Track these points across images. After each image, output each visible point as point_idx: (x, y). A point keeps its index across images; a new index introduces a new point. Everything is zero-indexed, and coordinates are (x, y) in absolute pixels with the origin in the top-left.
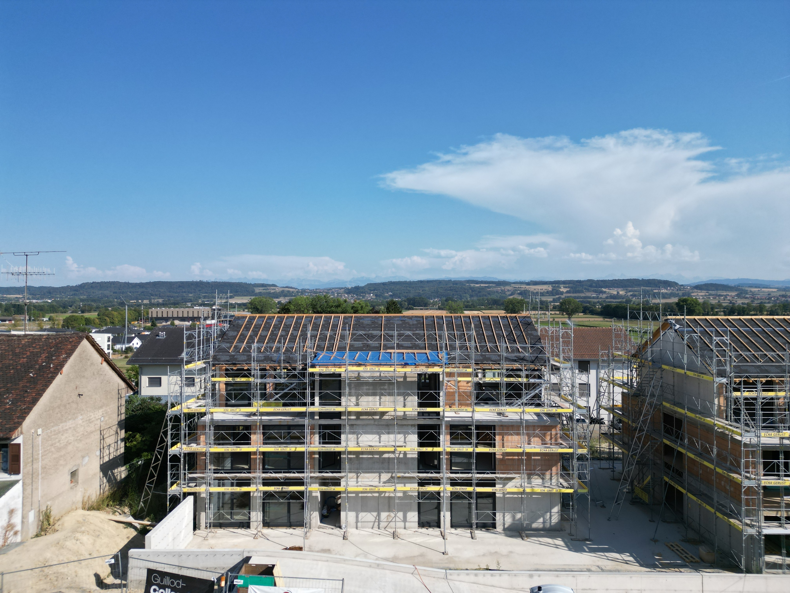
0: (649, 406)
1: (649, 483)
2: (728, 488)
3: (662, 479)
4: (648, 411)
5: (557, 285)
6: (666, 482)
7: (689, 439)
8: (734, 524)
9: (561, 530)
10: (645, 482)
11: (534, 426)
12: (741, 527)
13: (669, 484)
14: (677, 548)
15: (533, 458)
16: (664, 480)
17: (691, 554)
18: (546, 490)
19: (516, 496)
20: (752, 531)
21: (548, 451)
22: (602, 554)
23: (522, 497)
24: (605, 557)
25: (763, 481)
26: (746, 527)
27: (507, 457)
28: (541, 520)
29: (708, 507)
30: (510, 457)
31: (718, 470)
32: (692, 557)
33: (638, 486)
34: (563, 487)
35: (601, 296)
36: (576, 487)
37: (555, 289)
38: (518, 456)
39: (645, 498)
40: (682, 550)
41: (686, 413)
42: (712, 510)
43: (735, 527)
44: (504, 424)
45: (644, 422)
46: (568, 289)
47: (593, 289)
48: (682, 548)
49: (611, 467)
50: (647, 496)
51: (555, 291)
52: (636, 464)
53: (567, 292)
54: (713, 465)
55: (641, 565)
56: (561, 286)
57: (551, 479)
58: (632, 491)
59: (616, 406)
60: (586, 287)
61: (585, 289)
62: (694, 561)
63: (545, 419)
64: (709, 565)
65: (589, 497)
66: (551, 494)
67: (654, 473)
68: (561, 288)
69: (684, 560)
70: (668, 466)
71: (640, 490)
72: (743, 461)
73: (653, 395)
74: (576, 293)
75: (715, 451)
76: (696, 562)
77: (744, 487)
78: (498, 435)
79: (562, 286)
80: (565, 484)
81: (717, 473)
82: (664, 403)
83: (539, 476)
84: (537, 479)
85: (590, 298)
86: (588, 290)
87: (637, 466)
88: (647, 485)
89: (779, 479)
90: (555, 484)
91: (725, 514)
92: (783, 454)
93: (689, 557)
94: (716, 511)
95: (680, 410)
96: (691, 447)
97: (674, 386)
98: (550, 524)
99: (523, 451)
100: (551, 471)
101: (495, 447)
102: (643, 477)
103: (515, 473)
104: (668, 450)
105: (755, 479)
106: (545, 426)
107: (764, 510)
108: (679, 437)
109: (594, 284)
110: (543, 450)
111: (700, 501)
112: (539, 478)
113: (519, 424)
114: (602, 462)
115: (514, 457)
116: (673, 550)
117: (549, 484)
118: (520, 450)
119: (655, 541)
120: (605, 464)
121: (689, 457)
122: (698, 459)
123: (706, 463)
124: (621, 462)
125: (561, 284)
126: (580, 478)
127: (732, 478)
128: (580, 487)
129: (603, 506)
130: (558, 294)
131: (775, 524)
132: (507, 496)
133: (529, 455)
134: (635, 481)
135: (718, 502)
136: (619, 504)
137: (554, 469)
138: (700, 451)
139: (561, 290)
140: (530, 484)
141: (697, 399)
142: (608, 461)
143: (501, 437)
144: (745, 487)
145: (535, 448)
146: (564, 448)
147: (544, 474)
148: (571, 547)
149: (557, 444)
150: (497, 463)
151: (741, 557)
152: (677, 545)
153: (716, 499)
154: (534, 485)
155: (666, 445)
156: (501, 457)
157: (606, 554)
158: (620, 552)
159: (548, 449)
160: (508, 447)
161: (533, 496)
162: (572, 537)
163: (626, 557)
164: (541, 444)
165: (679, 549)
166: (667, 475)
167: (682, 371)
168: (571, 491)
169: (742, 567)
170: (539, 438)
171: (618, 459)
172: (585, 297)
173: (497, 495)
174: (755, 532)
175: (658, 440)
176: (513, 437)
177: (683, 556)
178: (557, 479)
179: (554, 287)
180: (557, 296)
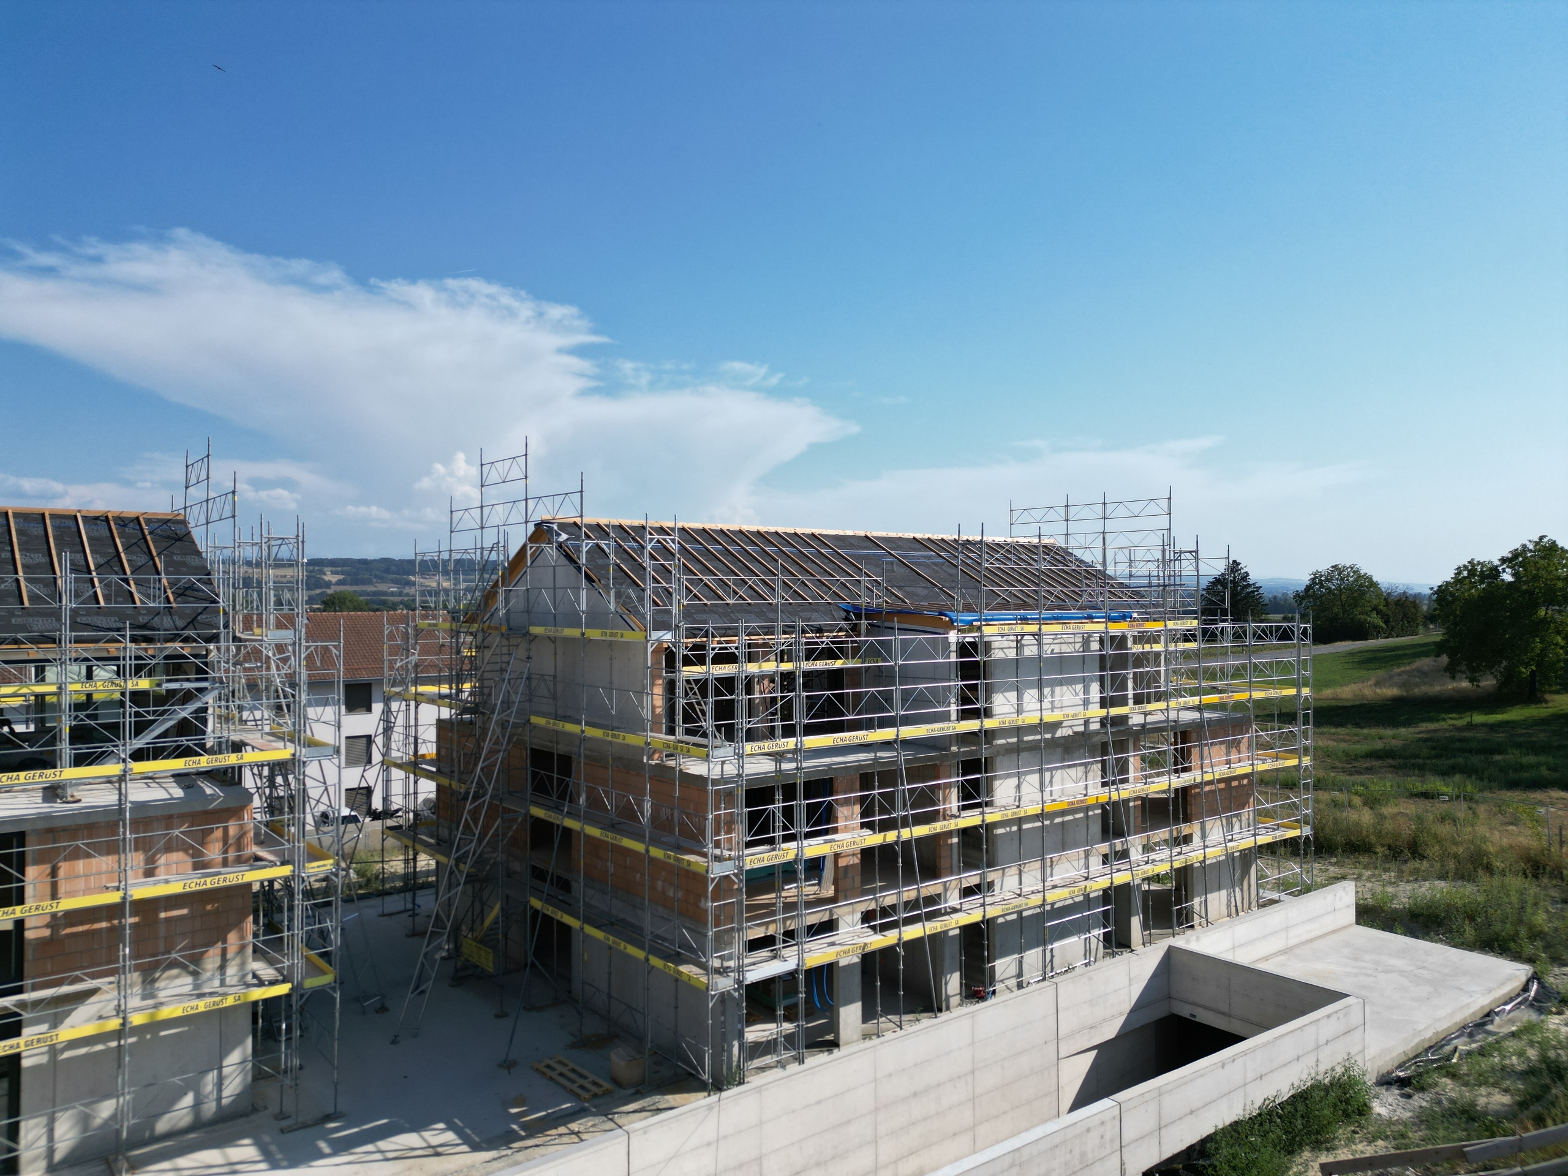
0: (498, 731)
1: (496, 922)
2: (671, 893)
3: (526, 906)
4: (497, 742)
5: (316, 568)
6: (536, 912)
7: (590, 792)
8: (690, 977)
9: (255, 1110)
10: (488, 922)
11: (170, 817)
12: (704, 979)
13: (544, 914)
14: (560, 1068)
15: (163, 915)
16: (532, 908)
17: (592, 1077)
18: (202, 1005)
19: (99, 1047)
20: (725, 984)
21: (210, 883)
22: (370, 1147)
23: (119, 1046)
24: (378, 1156)
25: (748, 859)
26: (715, 976)
27: (69, 931)
28: (188, 1100)
29: (632, 950)
30: (80, 929)
31: (656, 853)
32: (594, 1083)
33: (470, 936)
34: (261, 984)
35: (407, 590)
36: (297, 977)
37: (313, 577)
38: (109, 919)
39: (487, 960)
40: (573, 1071)
41: (583, 732)
42: (640, 954)
43: (692, 982)
44: (58, 824)
45: (488, 771)
46: (342, 577)
47: (391, 576)
48: (572, 1065)
49: (409, 906)
50: (491, 957)
51: (313, 580)
52: (465, 883)
53: (339, 583)
54: (643, 842)
55: (475, 1148)
56: (326, 569)
57: (222, 968)
58: (456, 952)
59: (423, 756)
60: (378, 573)
61: (376, 577)
62: (599, 1091)
63: (208, 791)
64: (633, 1090)
65: (338, 995)
66: (221, 1014)
67: (508, 897)
68: (325, 574)
69: (578, 1096)
70: (539, 874)
71: (474, 943)
72: (710, 817)
73: (507, 704)
74: (357, 584)
75: (647, 806)
76: (608, 1093)
77: (713, 880)
78: (36, 862)
79: (328, 571)
80: (267, 972)
81: (653, 860)
82: (535, 720)
83: (184, 967)
84: (177, 977)
85: (385, 594)
86: (382, 580)
87: (469, 887)
88: (491, 930)
89: (774, 850)
90: (234, 981)
91: (666, 957)
92: (781, 791)
93: (590, 1086)
94: (649, 953)
95: (570, 727)
96: (595, 811)
97: (555, 677)
98: (219, 1098)
99: (124, 898)
100: (225, 941)
101: (21, 901)
102: (482, 912)
103: (94, 976)
104: (542, 832)
105: (730, 858)
106: (206, 813)
107: (750, 928)
108: (564, 795)
109: (393, 568)
110: (196, 883)
111: (611, 938)
112: (184, 974)
113: (116, 818)
114: (387, 899)
115: (97, 926)
116: (551, 1079)
117: (217, 983)
118: (114, 898)
119: (508, 1065)
120: (395, 903)
121: (588, 837)
122: (609, 837)
123: (628, 843)
124: (433, 891)
125: (326, 566)
126: (310, 945)
127: (685, 865)
128: (312, 969)
129: (383, 1009)
130: (321, 588)
131: (764, 953)
132: (67, 1055)
133: (147, 907)
134: (464, 927)
135: (652, 933)
136: (423, 992)
137: (232, 937)
138: (613, 817)
139: (326, 578)
140: (152, 996)
141: (609, 689)
142: (402, 895)
143: (46, 868)
144: (715, 878)
145: (167, 882)
146: (265, 867)
147: (197, 960)
148: (279, 1156)
149: (239, 861)
150: (29, 954)
151: (704, 1052)
152: (560, 1062)
153: (648, 928)
154: (163, 1000)
155: (537, 822)
156: (47, 932)
157: (382, 1144)
158: (417, 1127)
159: (209, 880)
160: (71, 894)
161: (163, 1033)
162: (285, 1123)
163: (439, 1135)
164: (189, 865)
165: (565, 1071)
166: (538, 893)
167: (574, 633)
168: (283, 989)
169: (705, 1077)
170: (186, 851)
171: (426, 886)
172: (375, 593)
173: (26, 1063)
174: (732, 983)
175: (517, 812)
176: (94, 861)
177: (574, 1087)
178: (243, 964)
179: (312, 571)
180: (318, 591)
